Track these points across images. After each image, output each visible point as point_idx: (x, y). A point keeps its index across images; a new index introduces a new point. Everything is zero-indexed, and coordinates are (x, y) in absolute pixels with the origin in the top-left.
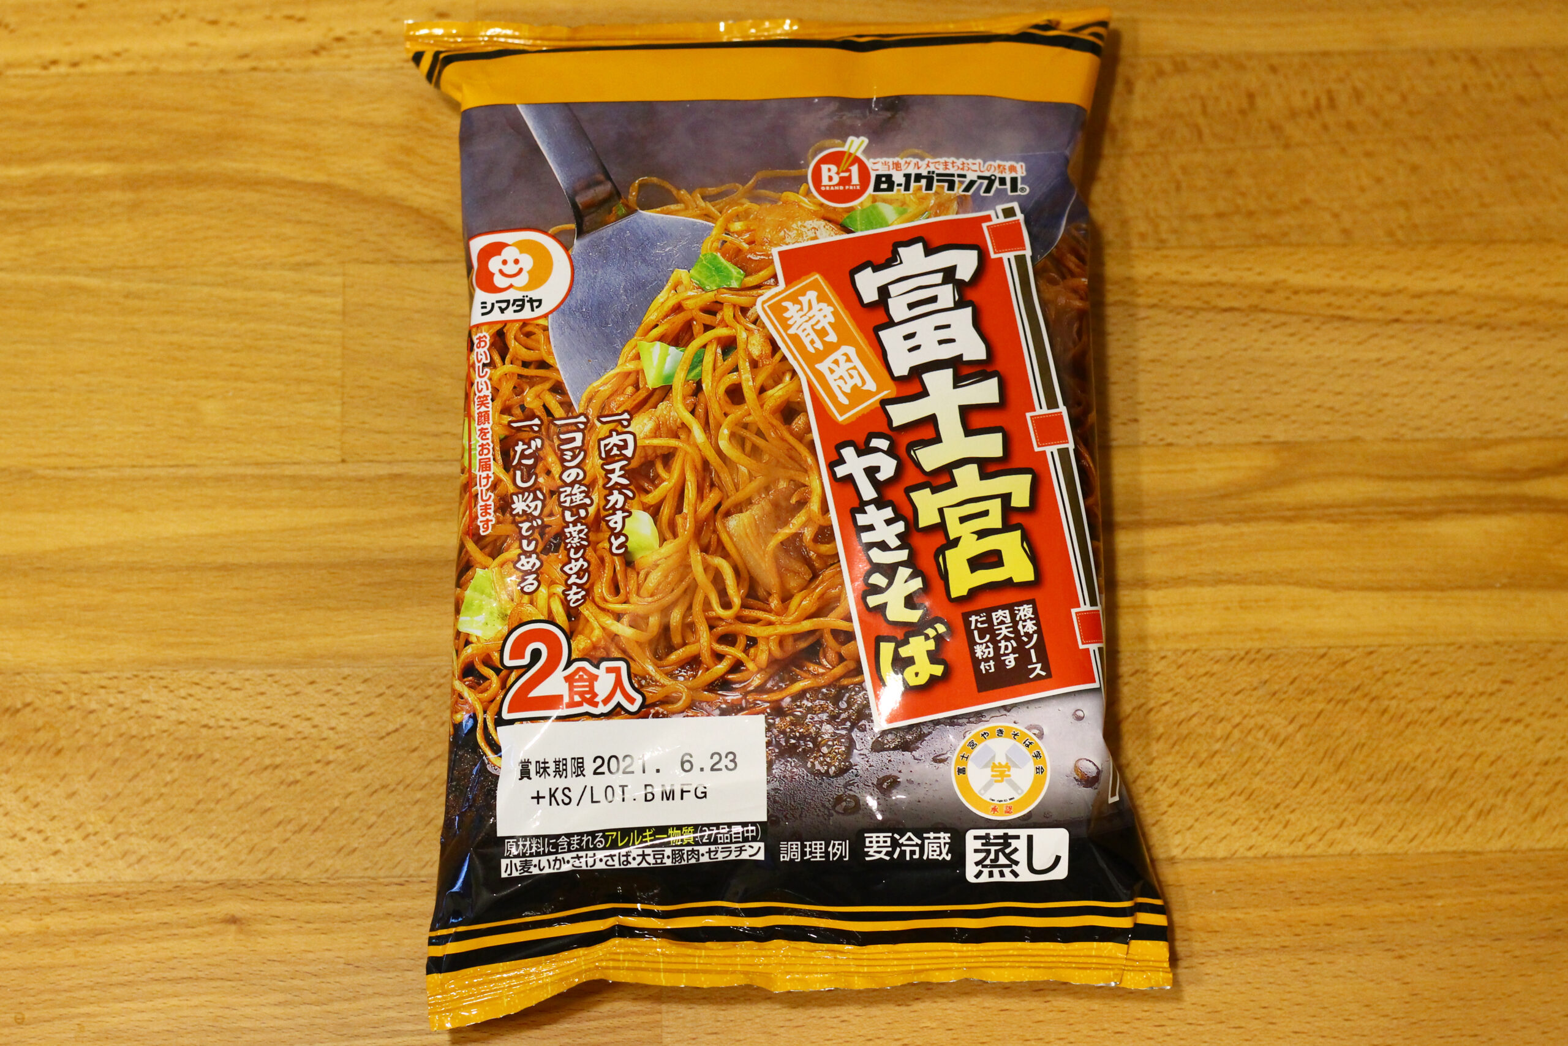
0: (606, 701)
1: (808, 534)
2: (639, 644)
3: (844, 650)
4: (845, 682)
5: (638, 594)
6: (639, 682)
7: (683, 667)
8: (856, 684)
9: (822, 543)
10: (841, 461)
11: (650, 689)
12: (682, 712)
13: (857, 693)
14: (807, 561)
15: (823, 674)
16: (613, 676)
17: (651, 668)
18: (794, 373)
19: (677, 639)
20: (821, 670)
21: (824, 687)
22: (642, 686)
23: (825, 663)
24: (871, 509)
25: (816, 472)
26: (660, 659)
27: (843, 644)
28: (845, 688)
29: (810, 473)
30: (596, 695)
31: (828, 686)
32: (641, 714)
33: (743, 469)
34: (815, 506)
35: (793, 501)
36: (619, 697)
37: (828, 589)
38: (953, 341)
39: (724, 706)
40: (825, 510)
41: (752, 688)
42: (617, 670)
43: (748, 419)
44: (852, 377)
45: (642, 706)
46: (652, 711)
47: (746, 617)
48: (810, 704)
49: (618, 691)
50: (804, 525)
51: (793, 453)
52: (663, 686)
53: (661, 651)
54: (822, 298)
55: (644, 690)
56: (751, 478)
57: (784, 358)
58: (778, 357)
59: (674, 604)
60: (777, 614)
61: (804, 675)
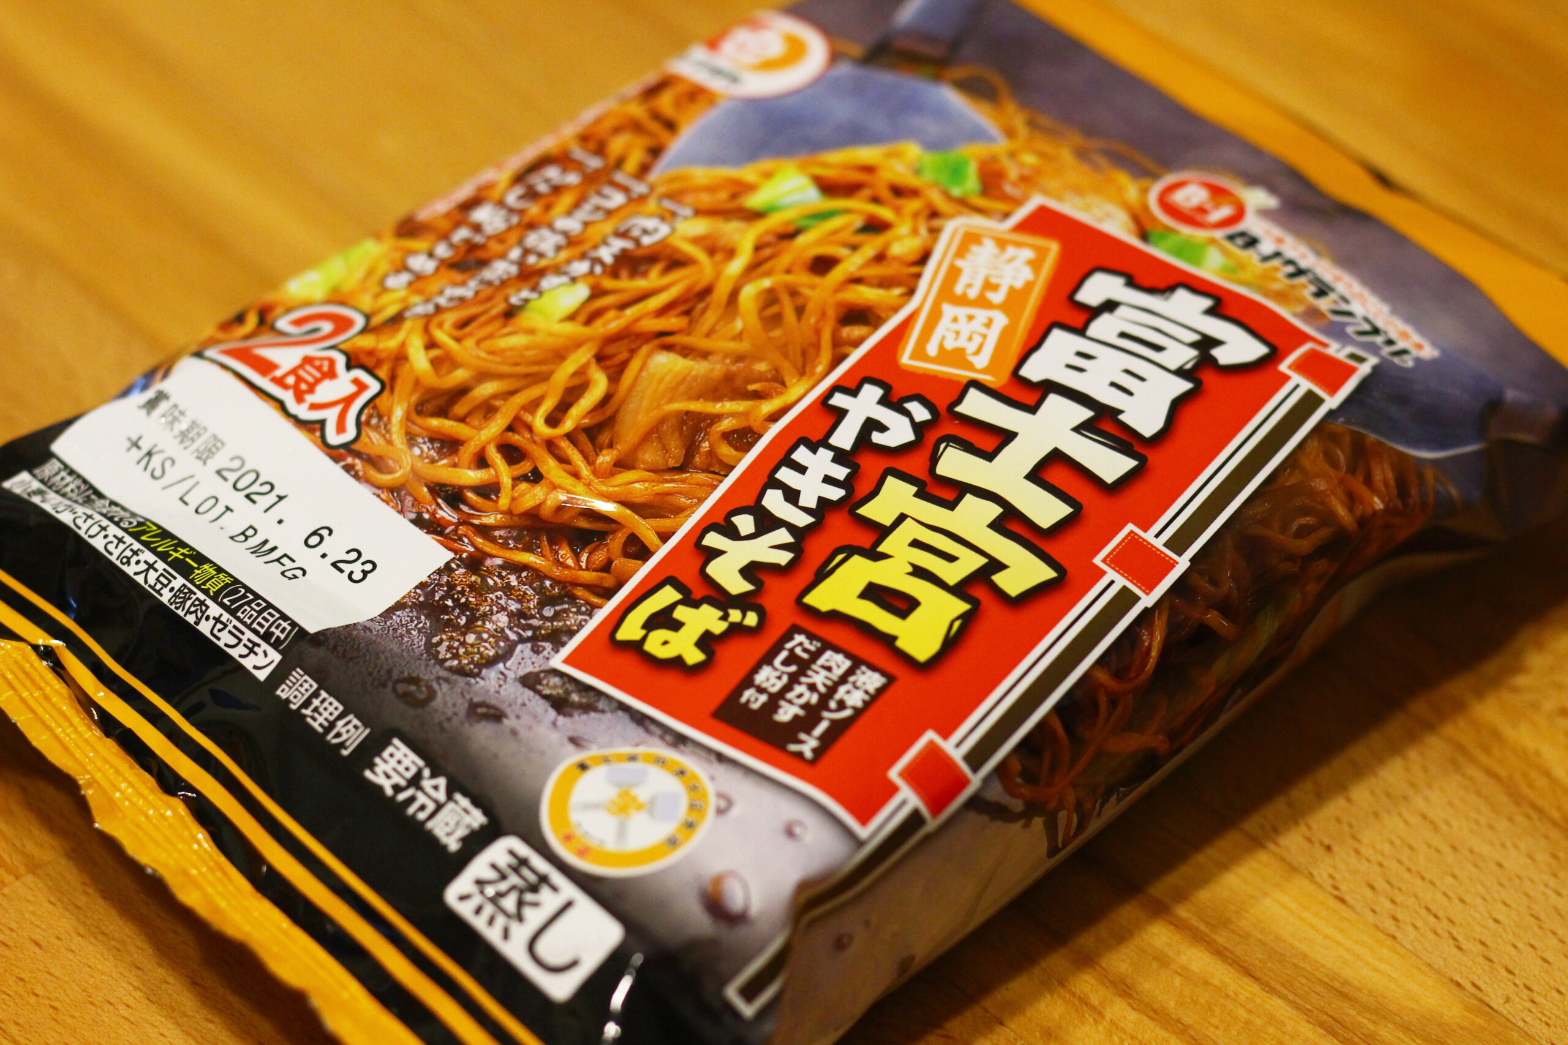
0: (314, 407)
1: (726, 425)
2: (417, 383)
3: (619, 563)
4: (580, 592)
5: (478, 342)
6: (370, 417)
7: (432, 440)
8: (588, 603)
9: (730, 444)
10: (854, 392)
11: (374, 436)
12: (378, 488)
13: (579, 612)
14: (691, 449)
15: (568, 567)
16: (353, 389)
17: (398, 413)
18: (911, 292)
19: (460, 409)
20: (570, 562)
21: (550, 579)
22: (368, 423)
23: (584, 557)
24: (825, 455)
25: (811, 382)
26: (420, 413)
27: (626, 555)
28: (573, 599)
29: (805, 378)
30: (311, 389)
31: (556, 582)
32: (334, 452)
33: (739, 325)
34: (767, 407)
35: (752, 387)
36: (331, 416)
37: (681, 493)
38: (1130, 393)
39: (426, 516)
40: (774, 417)
41: (476, 522)
42: (362, 387)
43: (806, 291)
44: (970, 339)
45: (346, 446)
46: (350, 460)
47: (559, 448)
48: (514, 583)
49: (337, 410)
50: (733, 415)
51: (812, 352)
52: (390, 442)
53: (429, 407)
54: (1035, 265)
55: (365, 430)
56: (739, 337)
57: (918, 276)
58: (914, 270)
59: (500, 376)
60: (595, 473)
61: (547, 552)
